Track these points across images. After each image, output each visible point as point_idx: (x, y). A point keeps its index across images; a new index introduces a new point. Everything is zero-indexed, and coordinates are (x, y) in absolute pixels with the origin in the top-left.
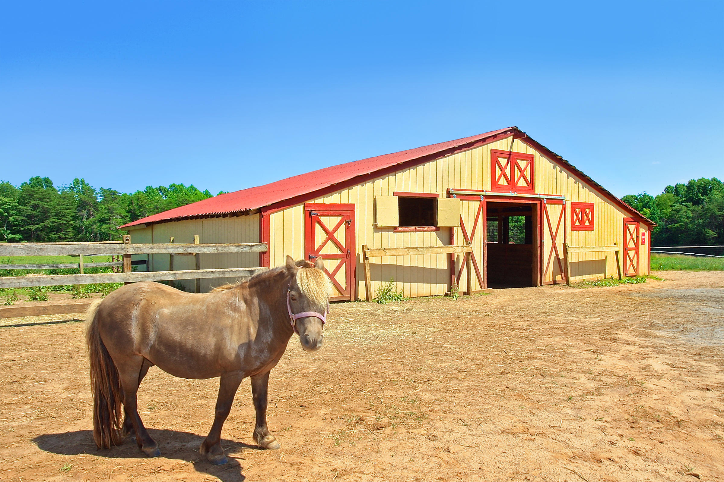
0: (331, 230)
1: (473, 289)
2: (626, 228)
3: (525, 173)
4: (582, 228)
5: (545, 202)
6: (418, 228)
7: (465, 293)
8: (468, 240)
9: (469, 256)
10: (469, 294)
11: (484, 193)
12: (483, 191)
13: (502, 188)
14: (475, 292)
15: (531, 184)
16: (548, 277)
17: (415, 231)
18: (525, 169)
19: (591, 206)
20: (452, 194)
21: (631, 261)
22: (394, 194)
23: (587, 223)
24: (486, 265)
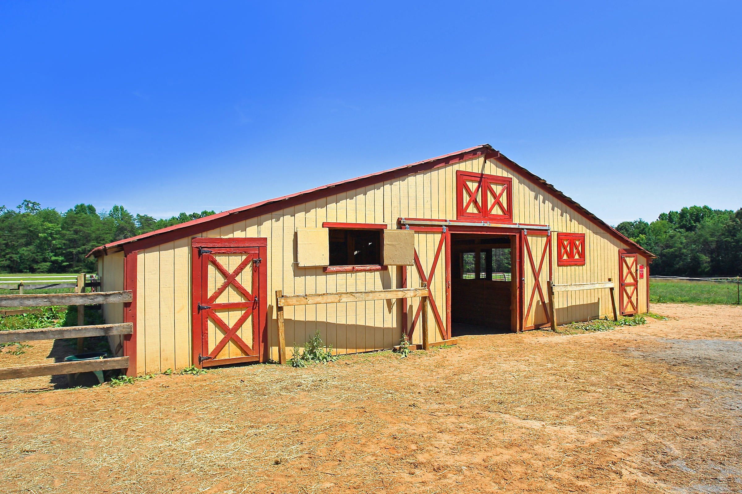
0: (231, 272)
1: (431, 340)
2: (622, 260)
3: (501, 199)
4: (571, 262)
5: (526, 233)
6: (357, 267)
7: (419, 347)
8: (426, 282)
9: (427, 299)
10: (424, 349)
11: (447, 224)
12: (446, 221)
13: (472, 217)
14: (433, 345)
15: (508, 212)
16: (530, 322)
17: (353, 271)
18: (501, 194)
19: (582, 238)
20: (404, 225)
21: (629, 298)
22: (324, 225)
23: (577, 257)
24: (449, 311)
